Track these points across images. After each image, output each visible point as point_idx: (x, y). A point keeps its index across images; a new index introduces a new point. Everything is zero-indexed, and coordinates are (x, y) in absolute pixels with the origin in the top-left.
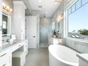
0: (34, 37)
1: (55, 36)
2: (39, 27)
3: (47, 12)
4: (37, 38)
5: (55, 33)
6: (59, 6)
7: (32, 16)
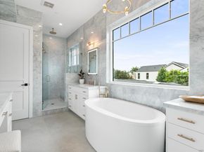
0: (26, 85)
1: (82, 81)
2: (40, 59)
3: (61, 24)
4: (34, 88)
5: (82, 75)
6: (94, 18)
7: (15, 22)
